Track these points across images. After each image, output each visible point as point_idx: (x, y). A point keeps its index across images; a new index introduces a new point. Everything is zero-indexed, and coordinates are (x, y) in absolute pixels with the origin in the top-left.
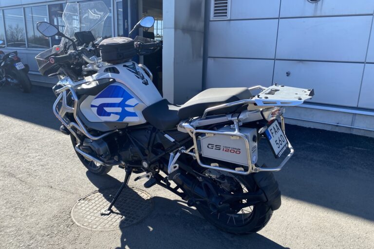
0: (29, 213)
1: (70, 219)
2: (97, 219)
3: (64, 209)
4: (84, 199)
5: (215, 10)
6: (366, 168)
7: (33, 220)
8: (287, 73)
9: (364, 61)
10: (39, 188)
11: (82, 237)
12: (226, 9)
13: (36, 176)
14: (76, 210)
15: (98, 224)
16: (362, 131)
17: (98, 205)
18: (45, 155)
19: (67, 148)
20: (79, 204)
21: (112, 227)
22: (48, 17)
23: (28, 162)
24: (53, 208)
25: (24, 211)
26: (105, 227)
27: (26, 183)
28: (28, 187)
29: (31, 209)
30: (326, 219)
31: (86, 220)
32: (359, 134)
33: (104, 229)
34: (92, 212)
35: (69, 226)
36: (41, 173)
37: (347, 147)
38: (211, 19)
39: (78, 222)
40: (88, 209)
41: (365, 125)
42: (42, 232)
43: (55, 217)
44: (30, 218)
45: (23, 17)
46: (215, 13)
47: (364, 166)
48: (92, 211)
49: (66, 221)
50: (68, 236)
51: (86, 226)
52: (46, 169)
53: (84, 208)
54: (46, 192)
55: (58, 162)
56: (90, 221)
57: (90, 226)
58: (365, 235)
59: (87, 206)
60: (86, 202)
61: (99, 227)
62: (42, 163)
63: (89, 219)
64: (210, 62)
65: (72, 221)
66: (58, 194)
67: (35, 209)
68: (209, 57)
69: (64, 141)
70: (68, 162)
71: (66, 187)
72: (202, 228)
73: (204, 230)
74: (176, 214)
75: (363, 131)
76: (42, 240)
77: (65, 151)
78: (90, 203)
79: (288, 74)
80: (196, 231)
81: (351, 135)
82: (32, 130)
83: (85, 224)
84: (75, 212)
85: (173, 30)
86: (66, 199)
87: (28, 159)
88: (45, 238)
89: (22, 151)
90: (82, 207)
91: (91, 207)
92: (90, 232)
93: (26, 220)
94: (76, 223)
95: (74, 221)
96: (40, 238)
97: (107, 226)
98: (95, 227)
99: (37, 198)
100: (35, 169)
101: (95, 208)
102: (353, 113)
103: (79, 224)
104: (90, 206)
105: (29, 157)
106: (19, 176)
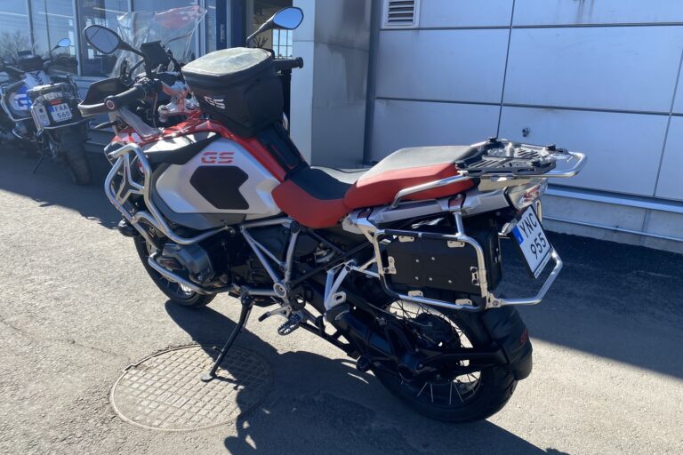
0: (27, 395)
1: (108, 407)
2: (161, 407)
3: (96, 387)
4: (136, 366)
5: (391, 10)
6: (674, 312)
7: (34, 408)
8: (524, 131)
9: (668, 111)
10: (48, 343)
11: (130, 443)
12: (412, 9)
13: (44, 319)
14: (120, 388)
15: (163, 417)
16: (661, 242)
17: (164, 380)
18: (64, 278)
19: (107, 265)
20: (127, 377)
21: (190, 424)
22: (74, 17)
23: (29, 292)
24: (75, 384)
25: (17, 389)
26: (177, 423)
27: (24, 334)
28: (28, 342)
29: (32, 386)
30: (603, 412)
31: (140, 408)
32: (655, 248)
33: (176, 427)
34: (152, 394)
35: (106, 422)
36: (53, 314)
37: (635, 272)
38: (383, 27)
39: (124, 413)
40: (143, 388)
41: (669, 231)
42: (52, 433)
43: (78, 401)
44: (29, 404)
45: (27, 16)
46: (391, 16)
47: (670, 308)
48: (151, 390)
49: (100, 412)
50: (103, 442)
51: (140, 421)
52: (65, 306)
53: (135, 386)
54: (64, 353)
55: (87, 292)
56: (147, 411)
57: (148, 421)
58: (678, 445)
59: (142, 380)
60: (141, 373)
61: (166, 424)
62: (56, 294)
63: (145, 407)
64: (380, 106)
65: (113, 412)
66: (87, 356)
67: (40, 386)
68: (378, 98)
69: (102, 251)
70: (109, 292)
71: (102, 341)
72: (366, 427)
73: (369, 431)
74: (316, 399)
75: (664, 242)
76: (52, 449)
77: (102, 271)
78: (149, 376)
79: (526, 133)
80: (354, 434)
81: (643, 249)
82: (40, 230)
83: (137, 418)
84: (119, 392)
85: (311, 45)
86: (101, 366)
87: (29, 286)
88: (59, 445)
89: (19, 271)
90: (133, 383)
91: (149, 383)
92: (147, 434)
93: (21, 409)
94: (121, 415)
95: (116, 410)
96: (48, 446)
97: (181, 421)
98: (156, 423)
99: (44, 364)
100: (42, 305)
101: (158, 384)
102: (646, 209)
103: (125, 418)
104: (147, 380)
105: (32, 281)
106: (11, 319)
